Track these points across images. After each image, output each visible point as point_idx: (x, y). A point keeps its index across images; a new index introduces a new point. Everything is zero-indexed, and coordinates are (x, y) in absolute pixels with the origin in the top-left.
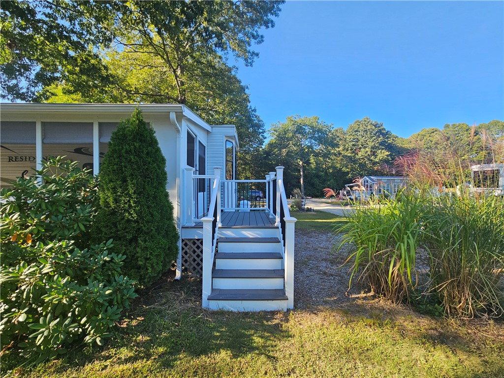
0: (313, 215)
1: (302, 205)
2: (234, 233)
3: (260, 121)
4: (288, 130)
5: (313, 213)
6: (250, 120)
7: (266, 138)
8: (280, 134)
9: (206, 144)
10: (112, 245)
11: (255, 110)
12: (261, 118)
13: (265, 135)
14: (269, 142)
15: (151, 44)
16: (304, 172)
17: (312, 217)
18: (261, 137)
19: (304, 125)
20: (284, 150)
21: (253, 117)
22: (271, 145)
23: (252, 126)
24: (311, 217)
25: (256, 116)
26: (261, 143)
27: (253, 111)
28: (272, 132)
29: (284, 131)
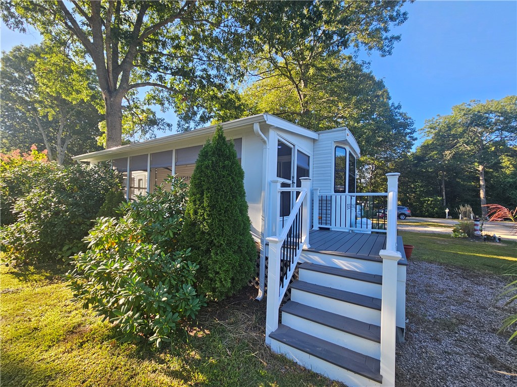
0: (499, 248)
1: (476, 230)
2: (322, 260)
3: (407, 119)
4: (455, 124)
5: (500, 244)
6: (391, 120)
7: (416, 139)
8: (440, 131)
9: (312, 153)
10: (190, 254)
11: (399, 107)
12: (408, 115)
13: (415, 135)
14: (422, 144)
15: (277, 67)
16: (486, 180)
17: (494, 251)
18: (408, 139)
19: (486, 113)
20: (447, 152)
21: (396, 115)
22: (426, 148)
23: (395, 127)
24: (490, 250)
25: (401, 114)
26: (409, 145)
27: (396, 108)
28: (427, 130)
29: (448, 127)
